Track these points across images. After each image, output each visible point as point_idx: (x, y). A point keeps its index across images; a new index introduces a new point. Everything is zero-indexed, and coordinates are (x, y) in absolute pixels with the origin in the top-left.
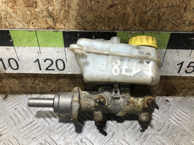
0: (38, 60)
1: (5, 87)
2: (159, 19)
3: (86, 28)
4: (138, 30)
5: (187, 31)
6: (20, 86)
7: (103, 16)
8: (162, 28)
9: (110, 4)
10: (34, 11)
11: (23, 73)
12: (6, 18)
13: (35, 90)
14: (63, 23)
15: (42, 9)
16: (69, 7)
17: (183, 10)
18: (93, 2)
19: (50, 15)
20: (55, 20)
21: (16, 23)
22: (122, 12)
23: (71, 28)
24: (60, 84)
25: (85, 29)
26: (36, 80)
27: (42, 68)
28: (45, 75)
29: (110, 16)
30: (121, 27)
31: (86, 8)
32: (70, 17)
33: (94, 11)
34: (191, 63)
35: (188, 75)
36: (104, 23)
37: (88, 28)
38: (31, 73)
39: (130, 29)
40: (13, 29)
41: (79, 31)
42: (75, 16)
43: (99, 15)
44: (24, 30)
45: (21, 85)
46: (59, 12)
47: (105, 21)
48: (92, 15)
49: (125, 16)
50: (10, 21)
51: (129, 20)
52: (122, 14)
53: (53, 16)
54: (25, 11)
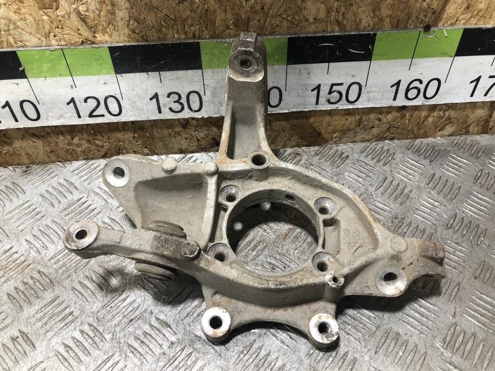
0: (72, 100)
1: (19, 155)
3: (147, 38)
4: (234, 35)
5: (315, 32)
6: (46, 151)
7: (172, 17)
8: (272, 29)
10: (55, 15)
11: (49, 127)
13: (75, 156)
15: (68, 11)
19: (83, 19)
20: (92, 28)
21: (26, 37)
22: (202, 8)
23: (121, 40)
24: (119, 143)
25: (147, 41)
26: (73, 138)
27: (81, 115)
28: (89, 127)
29: (184, 16)
30: (205, 32)
31: (142, 5)
32: (118, 22)
33: (155, 10)
34: (333, 85)
35: (333, 107)
36: (176, 28)
37: (151, 38)
38: (63, 125)
39: (221, 35)
40: (22, 49)
41: (136, 44)
42: (125, 19)
43: (166, 15)
44: (41, 50)
45: (48, 149)
46: (98, 13)
47: (177, 25)
48: (153, 15)
49: (208, 14)
50: (16, 34)
51: (216, 20)
52: (204, 11)
53: (88, 21)
54: (39, 16)
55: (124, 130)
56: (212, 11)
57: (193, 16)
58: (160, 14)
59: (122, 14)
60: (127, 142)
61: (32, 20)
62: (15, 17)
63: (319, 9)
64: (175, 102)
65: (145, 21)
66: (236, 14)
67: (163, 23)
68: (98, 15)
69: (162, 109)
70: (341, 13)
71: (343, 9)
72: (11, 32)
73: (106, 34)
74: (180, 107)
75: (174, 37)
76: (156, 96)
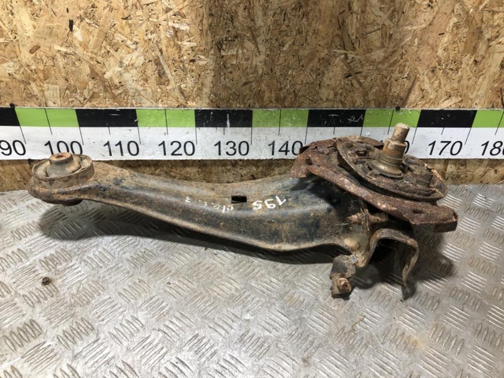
0: (163, 143)
2: (296, 95)
4: (275, 107)
5: (327, 107)
7: (238, 93)
8: (299, 104)
9: (244, 82)
10: (165, 89)
11: (142, 160)
12: (134, 96)
14: (195, 101)
15: (174, 87)
16: (202, 85)
17: (318, 87)
18: (227, 80)
19: (182, 92)
20: (187, 98)
21: (144, 100)
22: (257, 89)
23: (203, 106)
24: (187, 174)
25: (219, 107)
26: (156, 169)
27: (167, 153)
28: (169, 162)
29: (245, 94)
30: (257, 104)
31: (220, 85)
32: (203, 95)
33: (228, 89)
36: (239, 100)
37: (222, 106)
38: (152, 161)
39: (266, 106)
40: (139, 108)
42: (208, 94)
43: (234, 92)
44: (151, 109)
47: (240, 98)
48: (226, 92)
49: (260, 93)
50: (138, 99)
51: (264, 97)
52: (257, 91)
53: (185, 93)
54: (156, 89)
55: (192, 165)
56: (263, 91)
57: (251, 94)
58: (230, 91)
59: (206, 90)
60: (192, 174)
61: (150, 91)
62: (140, 88)
63: (329, 93)
64: (231, 148)
65: (220, 95)
66: (277, 94)
67: (231, 97)
68: (192, 90)
69: (222, 153)
70: (343, 96)
71: (344, 94)
74: (233, 151)
75: (237, 106)
76: (219, 144)
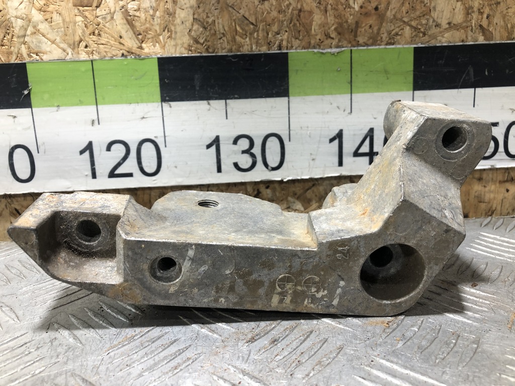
0: (89, 147)
3: (214, 50)
7: (252, 19)
8: (390, 39)
14: (159, 42)
15: (112, 10)
16: (174, 2)
20: (140, 34)
23: (177, 52)
25: (213, 53)
31: (213, 2)
32: (177, 26)
33: (230, 9)
36: (256, 36)
37: (220, 51)
39: (318, 47)
42: (187, 22)
43: (243, 16)
46: (152, 13)
47: (258, 31)
48: (227, 17)
49: (301, 17)
50: (33, 42)
51: (311, 25)
52: (296, 12)
54: (72, 16)
56: (308, 11)
57: (281, 19)
58: (236, 15)
59: (183, 15)
62: (37, 16)
63: (454, 9)
65: (215, 25)
66: (340, 17)
67: (238, 28)
68: (152, 16)
70: (485, 16)
71: (487, 11)
72: (27, 39)
73: (157, 44)
74: (250, 161)
75: (251, 48)
